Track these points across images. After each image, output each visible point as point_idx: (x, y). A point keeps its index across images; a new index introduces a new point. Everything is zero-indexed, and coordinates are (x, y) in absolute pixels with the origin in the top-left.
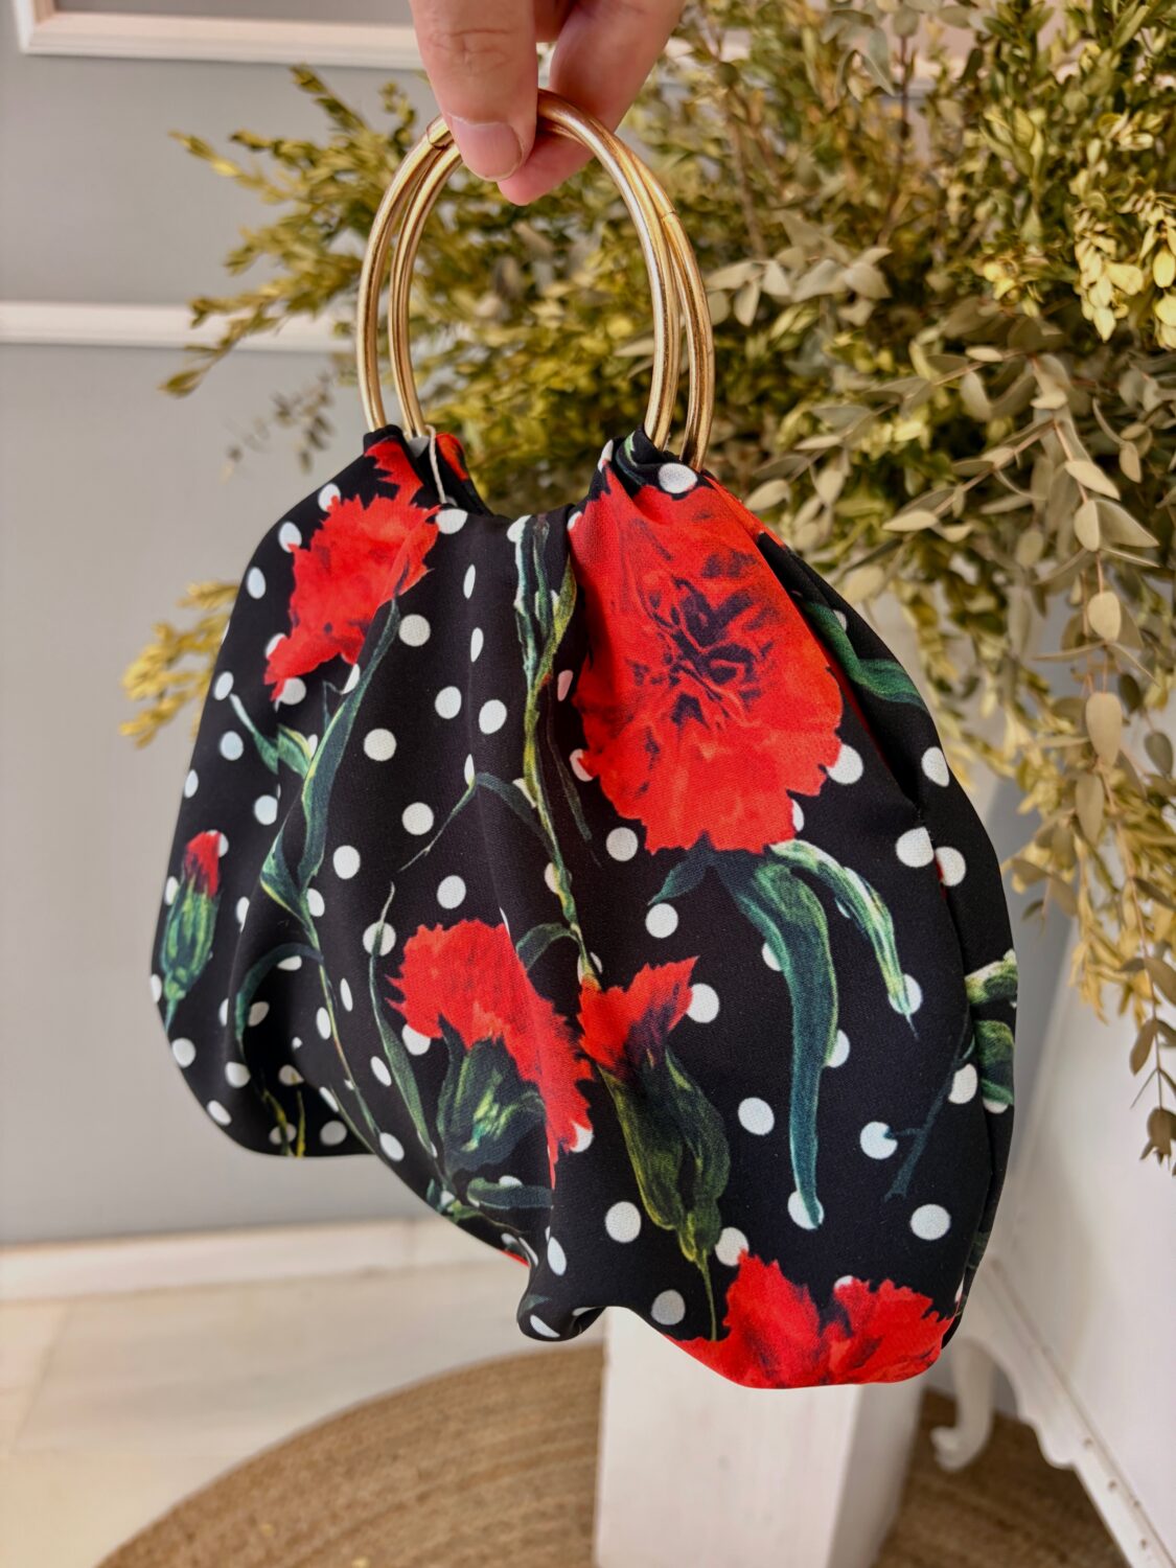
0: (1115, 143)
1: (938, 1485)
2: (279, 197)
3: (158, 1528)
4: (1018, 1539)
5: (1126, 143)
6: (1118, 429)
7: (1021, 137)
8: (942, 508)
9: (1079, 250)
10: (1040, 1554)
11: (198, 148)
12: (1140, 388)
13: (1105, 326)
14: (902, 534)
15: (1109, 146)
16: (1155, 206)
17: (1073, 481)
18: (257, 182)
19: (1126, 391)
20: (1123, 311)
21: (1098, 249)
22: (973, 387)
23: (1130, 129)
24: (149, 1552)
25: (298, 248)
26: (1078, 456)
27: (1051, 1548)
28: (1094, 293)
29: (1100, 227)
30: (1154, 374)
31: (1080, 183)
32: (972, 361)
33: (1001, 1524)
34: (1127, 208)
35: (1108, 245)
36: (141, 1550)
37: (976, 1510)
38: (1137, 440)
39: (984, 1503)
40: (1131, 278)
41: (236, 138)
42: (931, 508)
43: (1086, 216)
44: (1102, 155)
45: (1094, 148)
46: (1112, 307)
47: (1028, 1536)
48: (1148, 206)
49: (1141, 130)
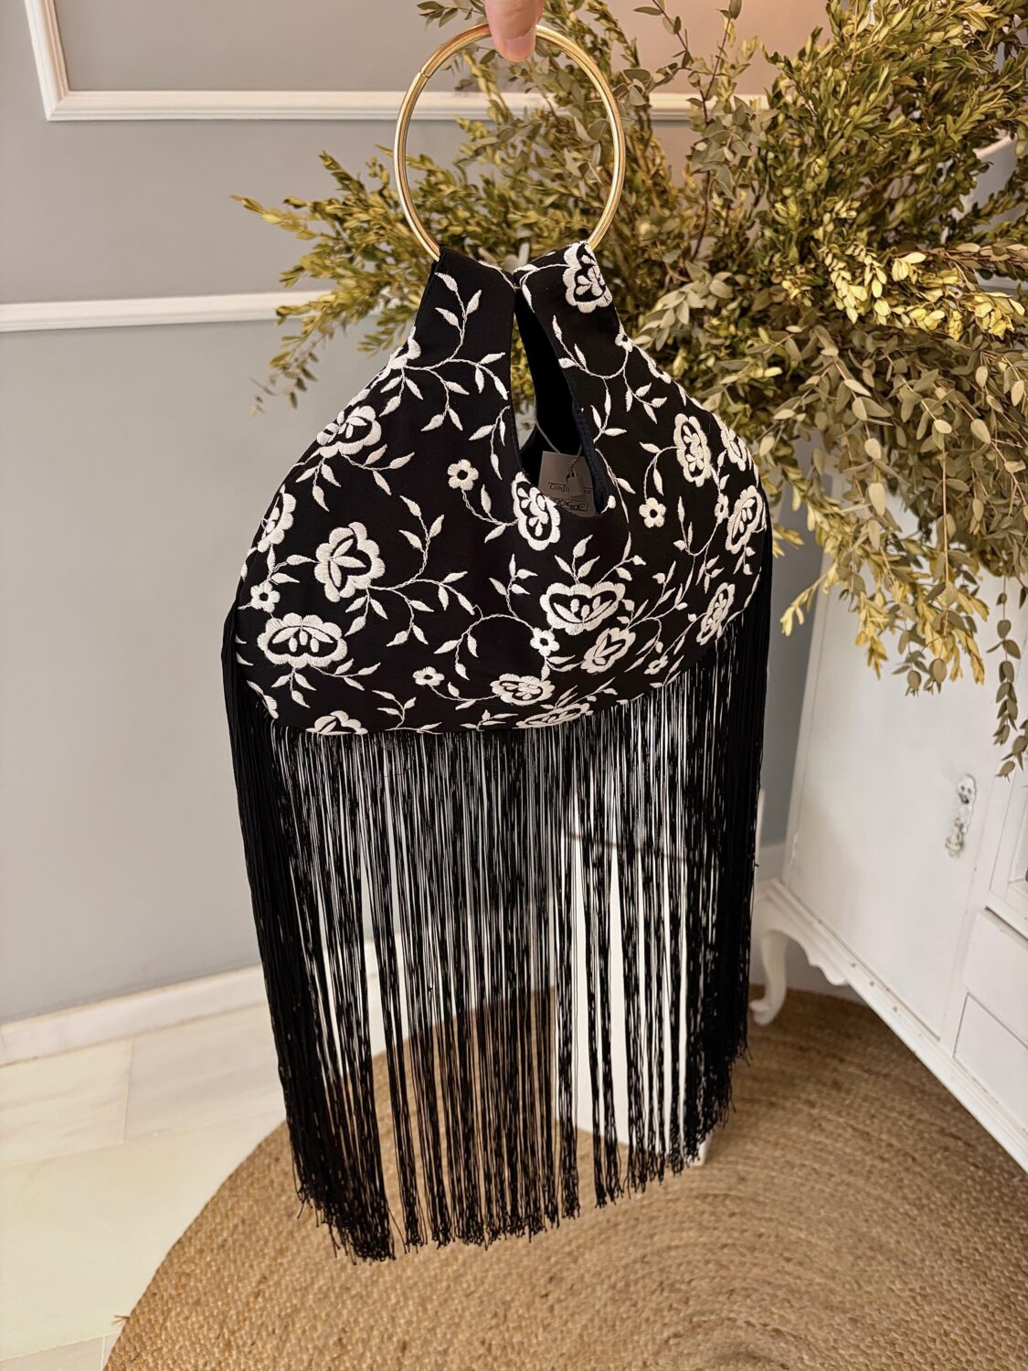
0: (837, 214)
1: (760, 1034)
2: (312, 236)
3: (251, 1158)
4: (813, 1055)
5: (843, 215)
6: (861, 362)
7: (792, 214)
8: (795, 407)
9: (833, 277)
10: (828, 1060)
11: (251, 206)
12: (863, 339)
13: (853, 316)
14: (780, 420)
15: (834, 216)
16: (866, 255)
17: (848, 388)
18: (295, 226)
19: (856, 342)
20: (862, 310)
21: (844, 278)
22: (792, 345)
23: (844, 209)
24: (252, 1174)
25: (340, 271)
26: (849, 378)
27: (834, 1056)
28: (845, 300)
29: (842, 265)
30: (868, 333)
31: (819, 233)
32: (790, 333)
33: (801, 1049)
34: (849, 252)
35: (848, 275)
36: (244, 1175)
37: (785, 1043)
38: (869, 367)
39: (789, 1039)
40: (861, 293)
41: (287, 201)
42: (790, 408)
43: (830, 256)
44: (832, 220)
45: (827, 217)
46: (856, 308)
47: (819, 1052)
48: (863, 254)
49: (850, 209)
